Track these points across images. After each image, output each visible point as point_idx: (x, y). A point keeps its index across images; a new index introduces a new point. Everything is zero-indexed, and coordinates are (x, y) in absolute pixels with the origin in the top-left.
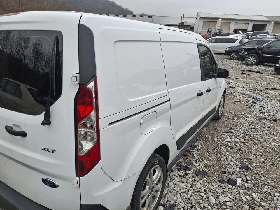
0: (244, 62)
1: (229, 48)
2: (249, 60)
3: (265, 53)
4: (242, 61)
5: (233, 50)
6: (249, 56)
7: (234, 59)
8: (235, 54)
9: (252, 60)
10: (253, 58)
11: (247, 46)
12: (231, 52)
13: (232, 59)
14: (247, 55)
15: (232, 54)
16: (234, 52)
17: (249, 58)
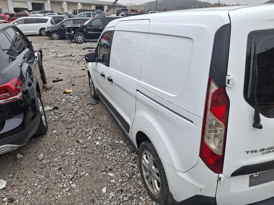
0: (74, 41)
1: (48, 28)
2: (77, 39)
3: (89, 30)
4: (71, 40)
5: (53, 30)
6: (77, 35)
7: (56, 39)
8: (56, 34)
9: (80, 38)
10: (81, 36)
11: (71, 26)
12: (51, 33)
13: (54, 40)
14: (74, 34)
15: (53, 35)
16: (54, 32)
17: (77, 37)
